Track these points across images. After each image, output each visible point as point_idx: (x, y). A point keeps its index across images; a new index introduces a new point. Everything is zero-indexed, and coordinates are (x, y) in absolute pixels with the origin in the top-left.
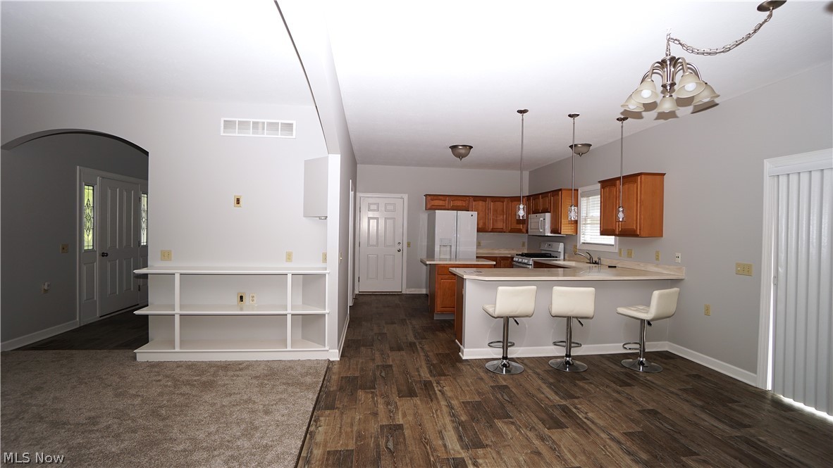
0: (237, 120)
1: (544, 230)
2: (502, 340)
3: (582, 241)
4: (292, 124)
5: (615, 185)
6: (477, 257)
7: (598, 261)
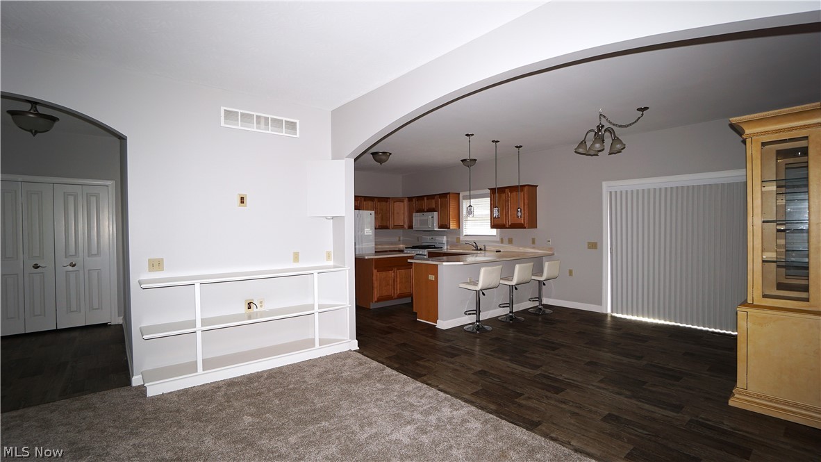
0: (240, 111)
1: (433, 225)
2: (475, 309)
3: (464, 234)
4: (296, 123)
5: (504, 192)
6: (376, 252)
7: (483, 248)
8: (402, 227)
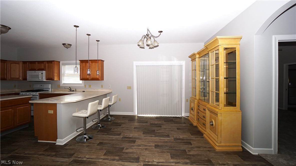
1: (42, 78)
3: (63, 83)
7: (74, 90)
8: (17, 79)
